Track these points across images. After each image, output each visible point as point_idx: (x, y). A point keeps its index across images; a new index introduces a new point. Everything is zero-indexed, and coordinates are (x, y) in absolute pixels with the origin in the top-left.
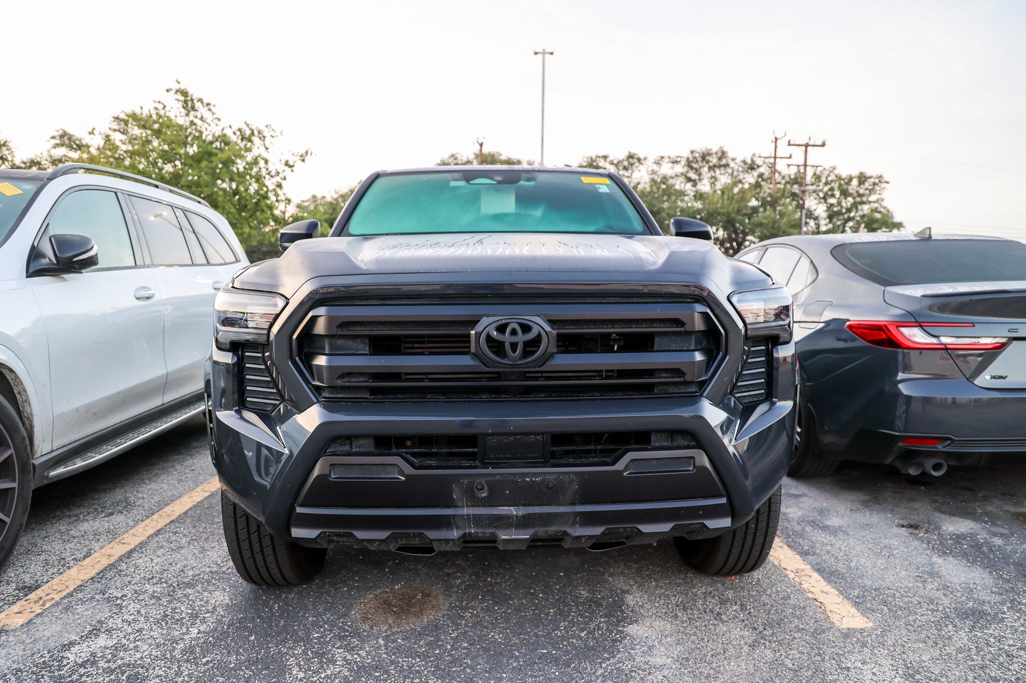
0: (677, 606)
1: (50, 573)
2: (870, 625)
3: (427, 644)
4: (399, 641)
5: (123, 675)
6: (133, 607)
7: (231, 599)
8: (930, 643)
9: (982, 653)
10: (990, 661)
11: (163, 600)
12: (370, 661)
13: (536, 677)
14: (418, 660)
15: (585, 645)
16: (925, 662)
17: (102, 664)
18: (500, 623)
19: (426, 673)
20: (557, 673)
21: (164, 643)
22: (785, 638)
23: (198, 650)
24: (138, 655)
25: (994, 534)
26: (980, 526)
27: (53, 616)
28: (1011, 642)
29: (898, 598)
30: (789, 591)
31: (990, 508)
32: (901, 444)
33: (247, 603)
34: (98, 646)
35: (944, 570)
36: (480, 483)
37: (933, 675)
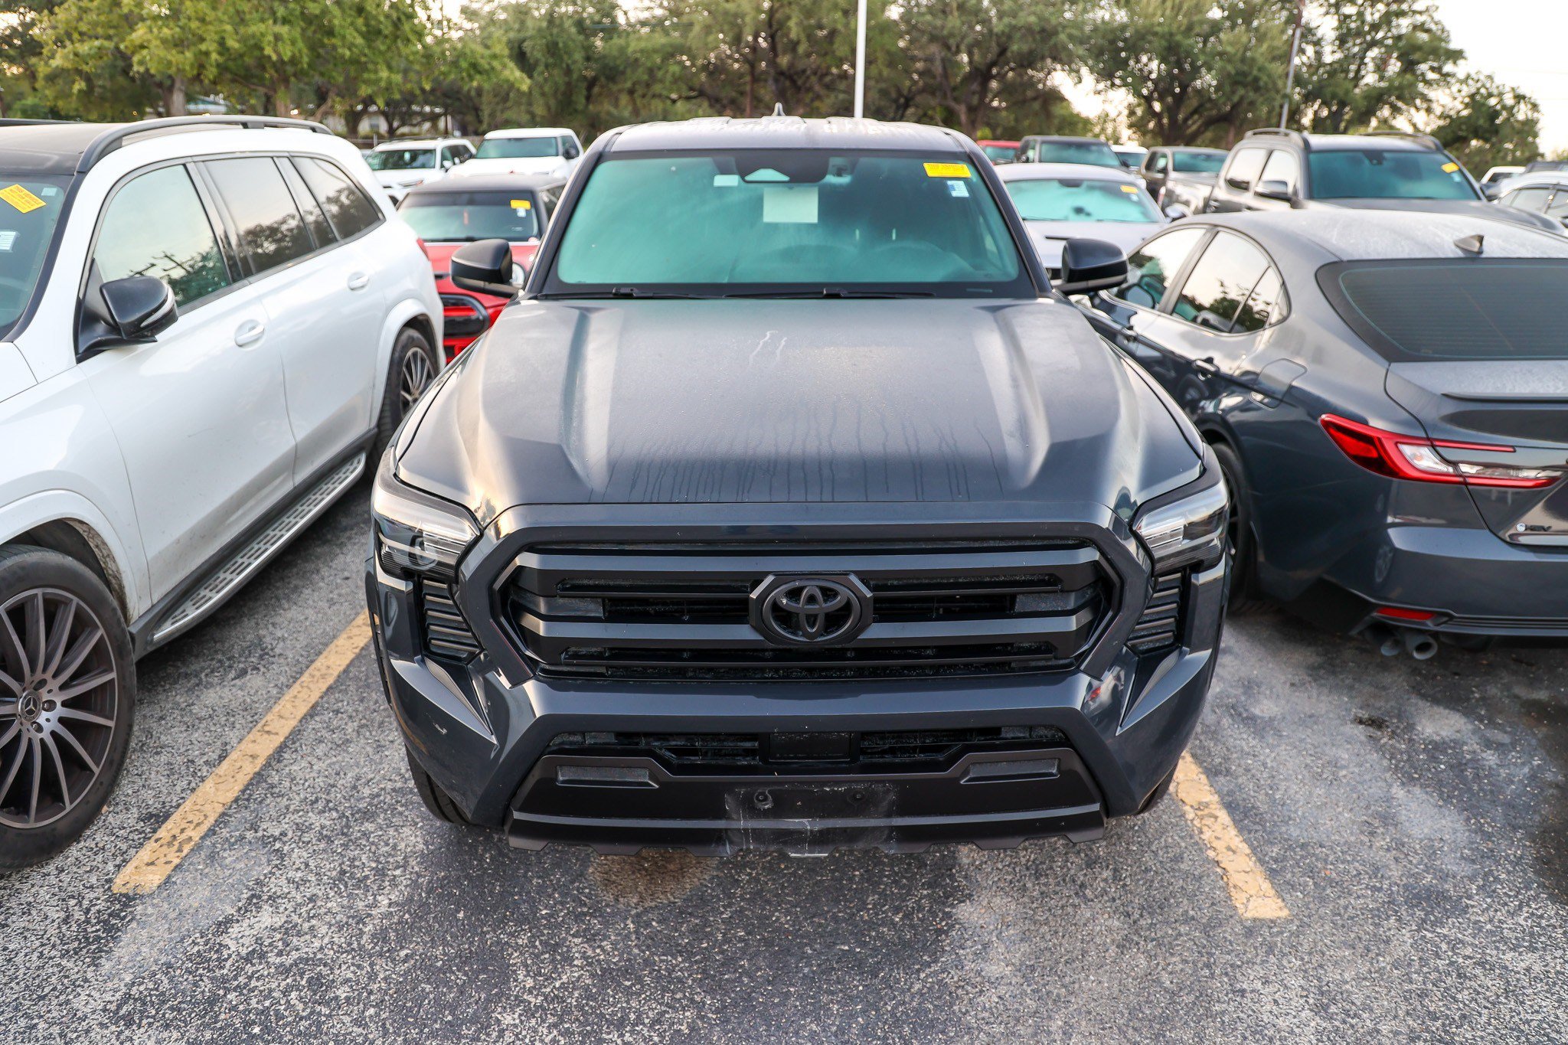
0: (1028, 869)
1: (178, 789)
2: (1285, 913)
3: (691, 931)
4: (654, 923)
5: (302, 978)
6: (298, 855)
7: (426, 843)
8: (1360, 946)
9: (1425, 970)
10: (1434, 985)
11: (336, 842)
12: (617, 959)
13: (832, 993)
14: (680, 959)
15: (899, 938)
16: (1347, 982)
17: (272, 958)
18: (787, 895)
19: (690, 982)
20: (861, 988)
21: (347, 923)
22: (1166, 933)
23: (392, 935)
24: (317, 944)
25: (1488, 744)
26: (1470, 727)
27: (197, 870)
28: (1469, 951)
29: (1332, 864)
30: (1183, 844)
31: (1493, 690)
32: (1375, 614)
33: (448, 849)
34: (263, 926)
35: (1404, 812)
36: (763, 794)
37: (1354, 1008)
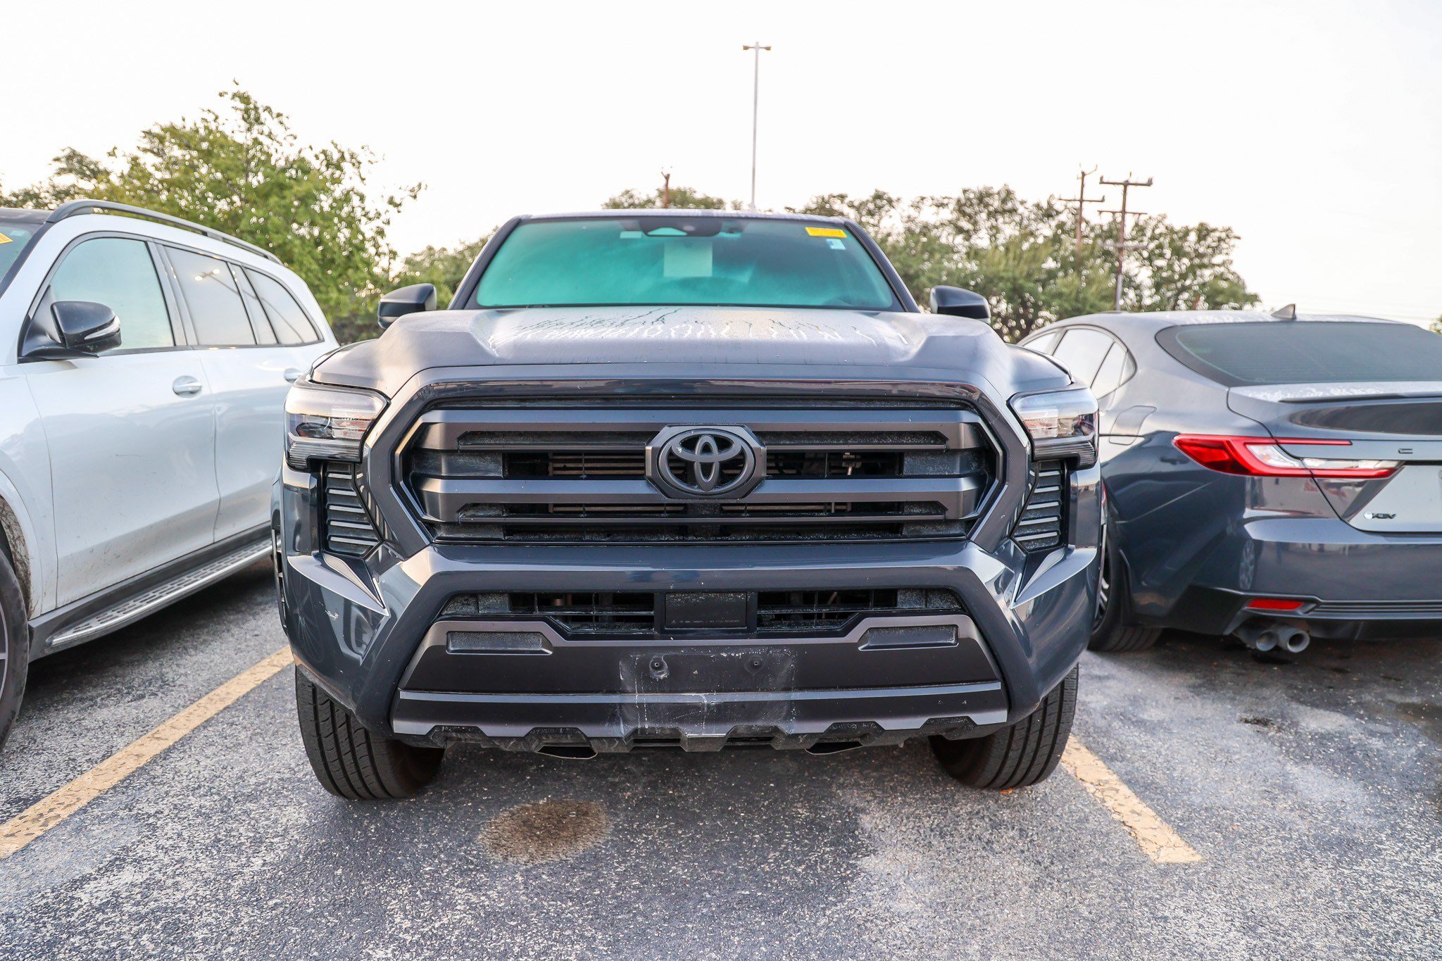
0: (932, 830)
1: (54, 780)
2: (1198, 858)
3: (583, 882)
4: (544, 877)
5: (157, 923)
6: (171, 828)
7: (309, 818)
8: (1279, 883)
9: (1349, 898)
10: (1360, 909)
11: (214, 818)
12: (503, 904)
13: (733, 928)
14: (570, 904)
15: (803, 884)
16: (1271, 909)
17: (127, 908)
18: (685, 853)
19: (580, 921)
20: (763, 923)
21: (214, 879)
22: (1080, 876)
23: (263, 888)
24: (179, 896)
25: (1372, 734)
26: (1352, 722)
27: (59, 840)
28: (1390, 883)
29: (1238, 821)
30: (1087, 810)
31: (1367, 697)
32: (1246, 608)
33: (332, 822)
34: (123, 883)
35: (1302, 783)
36: (658, 660)
37: (1282, 928)
